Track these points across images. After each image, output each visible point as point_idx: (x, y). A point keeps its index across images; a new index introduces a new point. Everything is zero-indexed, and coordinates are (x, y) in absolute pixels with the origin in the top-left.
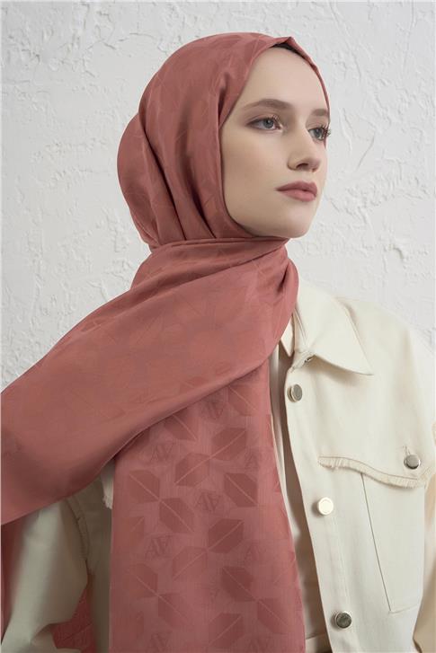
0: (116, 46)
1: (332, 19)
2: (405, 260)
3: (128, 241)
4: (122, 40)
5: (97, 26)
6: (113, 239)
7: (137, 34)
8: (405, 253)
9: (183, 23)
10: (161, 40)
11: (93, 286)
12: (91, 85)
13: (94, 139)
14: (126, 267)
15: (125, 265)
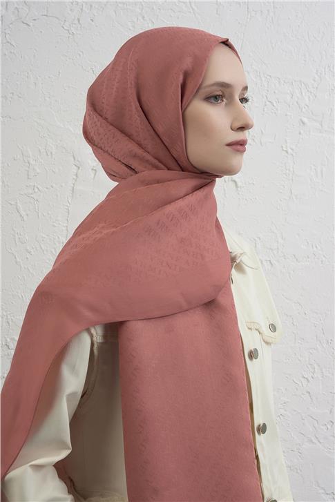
0: (31, 24)
1: (190, 12)
2: (239, 189)
3: (38, 171)
4: (35, 20)
5: (16, 8)
6: (27, 169)
7: (47, 16)
8: (239, 184)
9: (82, 9)
10: (65, 21)
11: (11, 204)
12: (11, 52)
13: (13, 93)
14: (36, 190)
15: (36, 188)
